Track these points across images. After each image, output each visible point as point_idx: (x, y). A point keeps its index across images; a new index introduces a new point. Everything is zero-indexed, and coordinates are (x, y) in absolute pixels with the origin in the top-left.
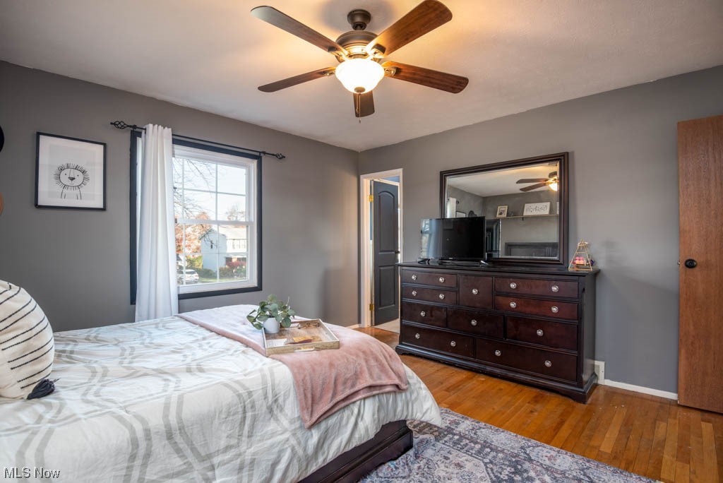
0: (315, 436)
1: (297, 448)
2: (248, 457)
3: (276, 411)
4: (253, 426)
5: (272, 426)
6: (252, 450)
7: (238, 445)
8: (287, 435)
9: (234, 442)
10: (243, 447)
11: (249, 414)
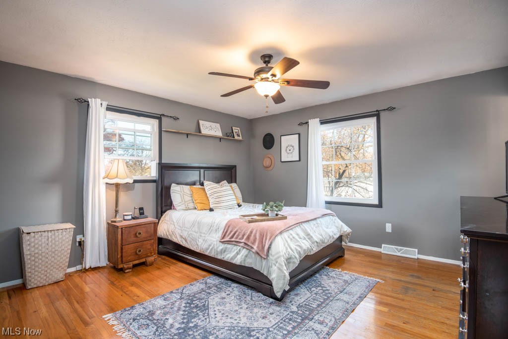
0: (222, 246)
1: (215, 245)
2: (206, 238)
3: (217, 232)
4: (211, 232)
5: (214, 235)
6: (208, 238)
7: (206, 234)
8: (215, 240)
9: (206, 233)
10: (206, 236)
11: (212, 228)
